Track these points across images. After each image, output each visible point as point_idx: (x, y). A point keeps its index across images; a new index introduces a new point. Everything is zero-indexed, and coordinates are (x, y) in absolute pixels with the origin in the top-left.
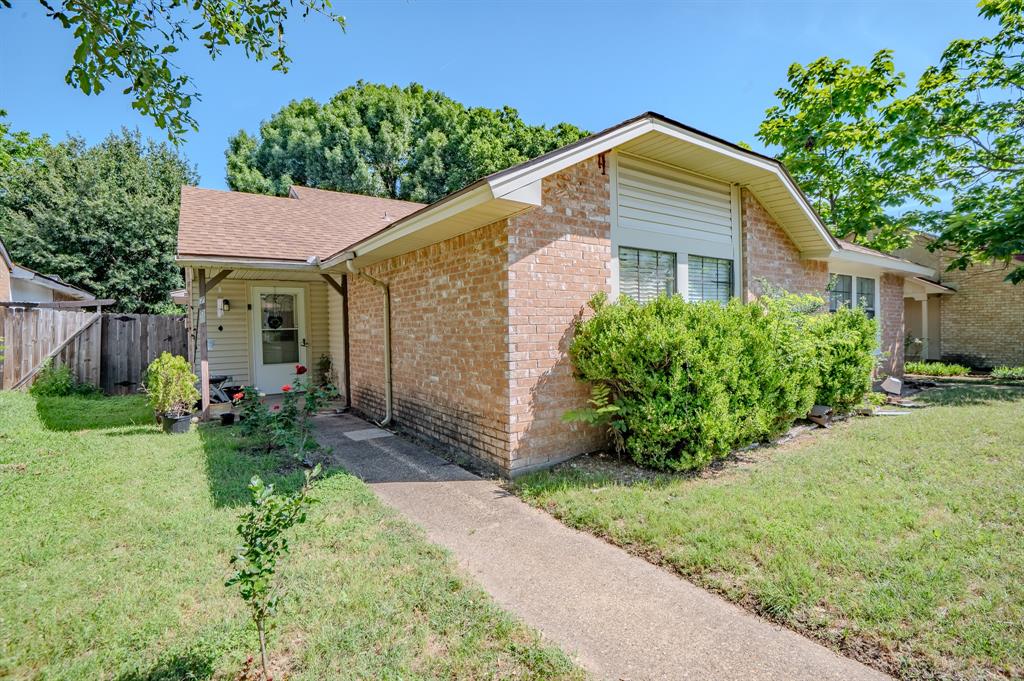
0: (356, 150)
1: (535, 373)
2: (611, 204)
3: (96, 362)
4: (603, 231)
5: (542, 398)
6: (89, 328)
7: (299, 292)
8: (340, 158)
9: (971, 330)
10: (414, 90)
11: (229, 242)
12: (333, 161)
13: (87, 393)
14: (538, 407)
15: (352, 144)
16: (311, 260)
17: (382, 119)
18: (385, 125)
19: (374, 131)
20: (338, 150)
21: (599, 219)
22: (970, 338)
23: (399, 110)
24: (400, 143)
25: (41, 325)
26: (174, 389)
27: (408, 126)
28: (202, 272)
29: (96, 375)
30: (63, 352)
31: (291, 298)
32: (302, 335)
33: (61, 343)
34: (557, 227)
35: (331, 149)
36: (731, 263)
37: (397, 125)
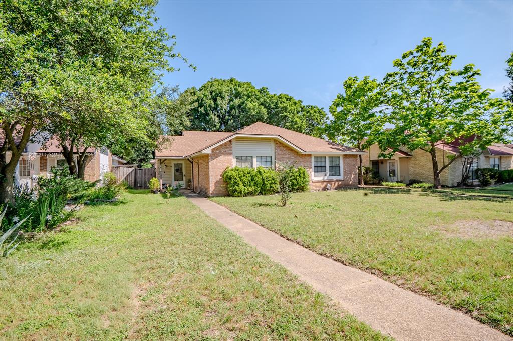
0: (209, 109)
1: (215, 181)
2: (233, 149)
3: (133, 181)
4: (231, 154)
5: (217, 185)
6: (132, 172)
7: (183, 163)
8: (203, 111)
9: (418, 170)
10: (232, 80)
11: (166, 152)
12: (201, 112)
13: (132, 188)
14: (216, 186)
15: (208, 106)
16: (184, 156)
17: (217, 96)
18: (219, 99)
19: (215, 100)
20: (203, 108)
21: (230, 152)
22: (418, 173)
23: (224, 92)
24: (224, 105)
25: (121, 171)
26: (155, 185)
27: (227, 98)
28: (161, 160)
29: (133, 184)
30: (126, 178)
31: (181, 164)
32: (184, 174)
33: (125, 176)
34: (220, 154)
35: (201, 108)
36: (271, 157)
37: (223, 98)
